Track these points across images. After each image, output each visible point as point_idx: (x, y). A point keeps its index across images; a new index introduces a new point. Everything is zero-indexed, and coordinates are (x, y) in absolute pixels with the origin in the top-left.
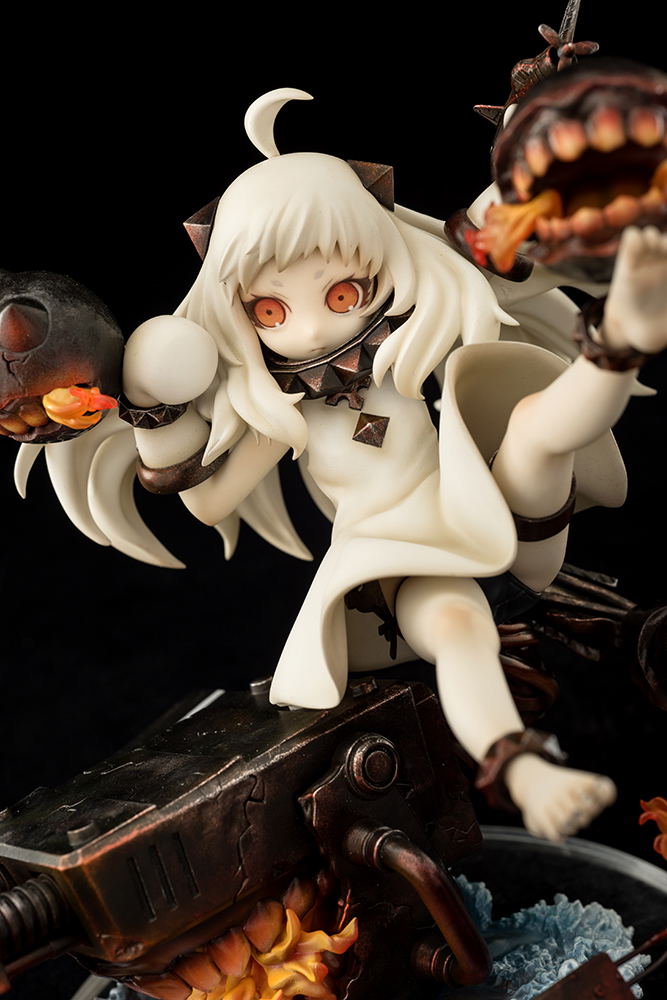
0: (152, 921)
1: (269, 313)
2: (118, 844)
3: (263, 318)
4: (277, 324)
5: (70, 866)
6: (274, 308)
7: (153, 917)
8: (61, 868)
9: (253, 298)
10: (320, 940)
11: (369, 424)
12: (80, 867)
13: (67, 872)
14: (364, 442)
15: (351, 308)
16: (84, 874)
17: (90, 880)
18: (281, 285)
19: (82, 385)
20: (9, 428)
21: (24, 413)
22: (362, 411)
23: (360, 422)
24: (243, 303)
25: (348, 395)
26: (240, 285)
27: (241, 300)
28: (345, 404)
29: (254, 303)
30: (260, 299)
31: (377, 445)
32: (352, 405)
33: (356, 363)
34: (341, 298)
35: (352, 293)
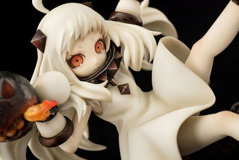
1: (77, 61)
3: (75, 64)
4: (81, 64)
6: (79, 59)
9: (71, 56)
11: (125, 87)
14: (125, 94)
15: (101, 50)
18: (82, 47)
19: (35, 104)
20: (10, 134)
21: (18, 124)
22: (118, 85)
23: (120, 88)
24: (67, 61)
25: (111, 81)
26: (67, 52)
27: (66, 60)
28: (110, 86)
29: (71, 59)
30: (73, 56)
31: (129, 93)
32: (114, 85)
33: (115, 65)
34: (98, 48)
35: (100, 45)
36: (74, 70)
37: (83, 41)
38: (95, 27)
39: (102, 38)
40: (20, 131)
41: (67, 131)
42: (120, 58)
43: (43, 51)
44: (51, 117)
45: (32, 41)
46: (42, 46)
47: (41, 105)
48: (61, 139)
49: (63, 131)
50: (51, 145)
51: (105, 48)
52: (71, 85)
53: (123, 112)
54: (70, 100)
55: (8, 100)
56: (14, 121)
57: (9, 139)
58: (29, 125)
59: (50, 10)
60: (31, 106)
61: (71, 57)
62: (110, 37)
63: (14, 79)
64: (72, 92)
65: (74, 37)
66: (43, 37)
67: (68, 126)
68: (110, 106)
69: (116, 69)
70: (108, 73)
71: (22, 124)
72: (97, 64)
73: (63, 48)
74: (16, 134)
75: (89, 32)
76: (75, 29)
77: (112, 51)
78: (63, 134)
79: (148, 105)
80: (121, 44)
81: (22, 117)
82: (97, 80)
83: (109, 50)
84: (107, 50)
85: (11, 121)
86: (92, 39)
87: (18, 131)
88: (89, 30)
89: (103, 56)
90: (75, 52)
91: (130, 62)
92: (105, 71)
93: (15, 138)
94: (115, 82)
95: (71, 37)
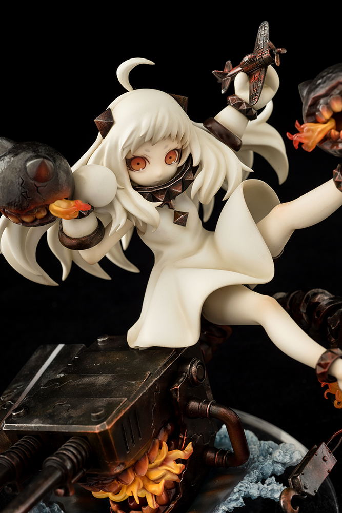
0: (128, 453)
1: (138, 164)
2: (119, 418)
3: (135, 166)
4: (141, 169)
5: (102, 430)
6: (141, 162)
7: (128, 450)
8: (97, 431)
10: (178, 454)
11: (182, 216)
12: (107, 430)
13: (101, 433)
14: (179, 224)
16: (108, 433)
17: (111, 436)
18: (149, 152)
19: (66, 199)
20: (26, 219)
21: (39, 212)
22: (175, 210)
23: (177, 215)
24: (126, 159)
25: (169, 202)
26: (130, 151)
27: (126, 157)
28: (166, 206)
29: (132, 159)
30: (135, 157)
31: (184, 225)
32: (171, 207)
33: (180, 188)
34: (170, 158)
35: (174, 156)
36: (131, 172)
37: (153, 145)
38: (174, 134)
39: (179, 147)
40: (38, 220)
41: (93, 238)
42: (190, 180)
43: (104, 136)
44: (81, 216)
45: (95, 120)
46: (106, 130)
47: (72, 203)
48: (83, 244)
49: (89, 236)
50: (69, 246)
51: (180, 160)
52: (118, 188)
53: (166, 243)
54: (111, 205)
55: (38, 184)
56: (36, 208)
57: (23, 222)
58: (50, 218)
59: (134, 89)
60: (61, 199)
61: (132, 157)
62: (191, 150)
63: (55, 161)
64: (116, 196)
65: (145, 138)
66: (110, 121)
67: (97, 233)
68: (153, 232)
69: (180, 191)
70: (168, 192)
71: (43, 214)
72: (160, 177)
73: (127, 145)
74: (33, 222)
75: (164, 138)
76: (148, 130)
77: (185, 168)
78: (87, 239)
79: (199, 248)
80: (201, 163)
81: (47, 208)
82: (152, 195)
83: (183, 165)
84: (180, 165)
85: (32, 208)
86: (166, 147)
87: (36, 219)
88: (166, 135)
89: (171, 169)
90: (140, 153)
91: (200, 190)
92: (165, 189)
93: (31, 224)
94: (173, 204)
95: (141, 136)
